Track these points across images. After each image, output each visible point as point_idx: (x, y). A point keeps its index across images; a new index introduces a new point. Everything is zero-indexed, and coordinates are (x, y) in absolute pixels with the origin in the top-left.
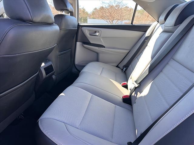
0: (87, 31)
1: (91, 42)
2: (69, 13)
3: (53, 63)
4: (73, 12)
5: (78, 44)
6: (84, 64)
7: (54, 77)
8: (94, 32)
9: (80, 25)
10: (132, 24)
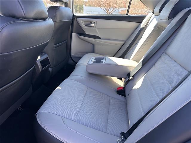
0: (82, 22)
1: (87, 33)
2: (64, 4)
3: (48, 56)
4: (68, 3)
5: (74, 35)
6: (80, 56)
7: (50, 69)
8: (90, 22)
9: (75, 16)
10: (128, 15)
